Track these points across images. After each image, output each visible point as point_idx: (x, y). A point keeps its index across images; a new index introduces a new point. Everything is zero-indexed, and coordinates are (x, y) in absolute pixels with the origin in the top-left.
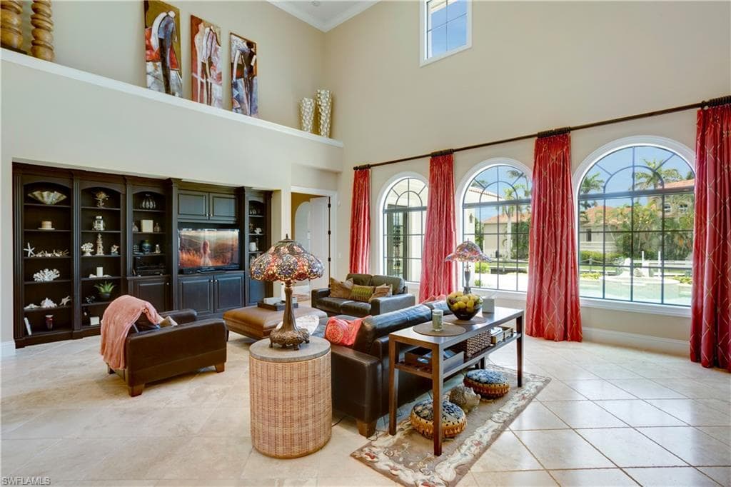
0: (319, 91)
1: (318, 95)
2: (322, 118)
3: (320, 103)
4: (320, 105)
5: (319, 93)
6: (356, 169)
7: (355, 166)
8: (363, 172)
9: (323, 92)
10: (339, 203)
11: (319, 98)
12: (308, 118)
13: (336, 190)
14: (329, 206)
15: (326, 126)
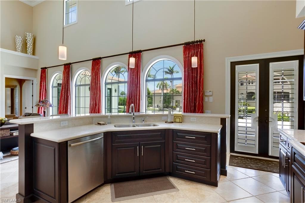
0: (26, 33)
1: (26, 35)
2: (28, 45)
3: (27, 39)
4: (27, 40)
5: (26, 34)
6: (41, 68)
7: (41, 67)
8: (44, 70)
9: (28, 34)
10: (37, 83)
11: (26, 36)
12: (18, 45)
13: (36, 77)
14: (33, 84)
15: (30, 49)
